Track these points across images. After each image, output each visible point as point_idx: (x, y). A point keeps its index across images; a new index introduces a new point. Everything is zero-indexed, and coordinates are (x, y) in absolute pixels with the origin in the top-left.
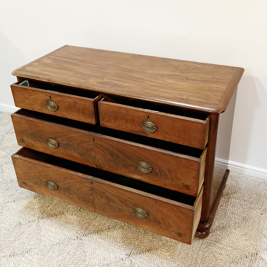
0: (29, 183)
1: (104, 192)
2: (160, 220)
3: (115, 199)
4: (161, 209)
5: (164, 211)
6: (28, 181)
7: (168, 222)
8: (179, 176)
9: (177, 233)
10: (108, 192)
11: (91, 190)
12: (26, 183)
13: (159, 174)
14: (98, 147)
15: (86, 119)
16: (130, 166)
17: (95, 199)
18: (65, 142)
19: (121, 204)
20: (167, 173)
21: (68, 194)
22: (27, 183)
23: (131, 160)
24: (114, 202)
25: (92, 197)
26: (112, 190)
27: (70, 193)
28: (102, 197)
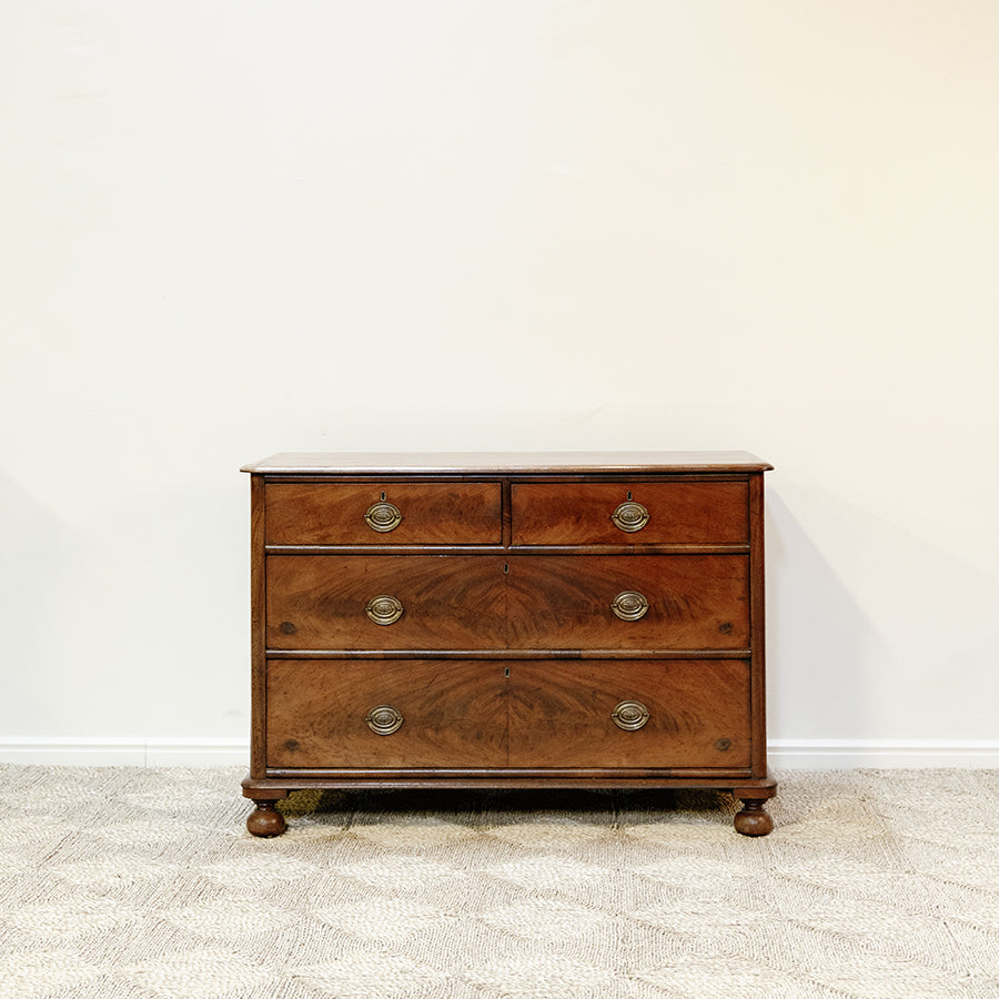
0: (307, 740)
1: (539, 689)
2: (679, 720)
3: (567, 700)
4: (679, 687)
5: (686, 687)
6: (307, 731)
7: (698, 717)
8: (710, 605)
9: (719, 745)
10: (549, 683)
11: (501, 695)
12: (296, 743)
13: (665, 615)
14: (516, 588)
15: (476, 533)
16: (597, 612)
17: (510, 722)
18: (423, 599)
19: (581, 709)
20: (683, 606)
21: (430, 733)
22: (298, 740)
23: (598, 598)
24: (564, 710)
25: (503, 718)
26: (559, 673)
27: (437, 730)
28: (531, 707)
